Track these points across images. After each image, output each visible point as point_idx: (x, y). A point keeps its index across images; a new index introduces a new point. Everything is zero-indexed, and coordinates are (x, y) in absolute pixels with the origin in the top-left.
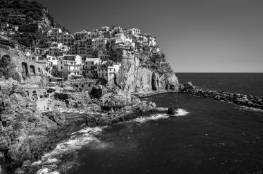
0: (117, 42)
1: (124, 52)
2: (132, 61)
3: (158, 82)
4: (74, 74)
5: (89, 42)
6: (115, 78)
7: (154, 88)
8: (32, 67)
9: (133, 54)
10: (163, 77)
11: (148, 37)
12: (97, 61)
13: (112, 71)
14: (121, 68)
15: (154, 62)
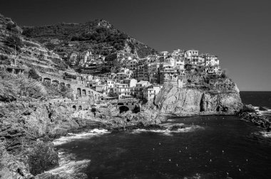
0: (164, 66)
1: (166, 75)
2: (174, 83)
3: (207, 103)
4: (124, 95)
5: (146, 67)
6: (154, 99)
7: (202, 109)
8: (84, 90)
9: (175, 76)
10: (215, 98)
11: (204, 57)
12: (145, 84)
13: (153, 92)
14: (162, 89)
15: (208, 82)
